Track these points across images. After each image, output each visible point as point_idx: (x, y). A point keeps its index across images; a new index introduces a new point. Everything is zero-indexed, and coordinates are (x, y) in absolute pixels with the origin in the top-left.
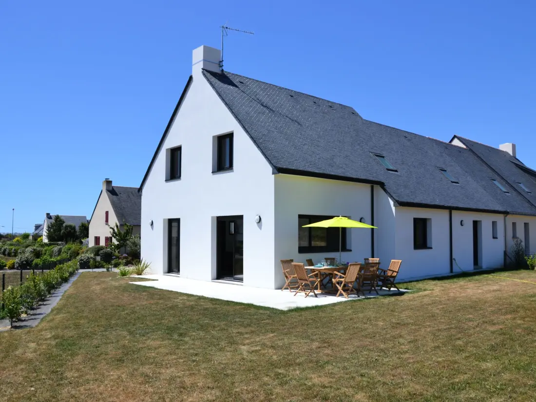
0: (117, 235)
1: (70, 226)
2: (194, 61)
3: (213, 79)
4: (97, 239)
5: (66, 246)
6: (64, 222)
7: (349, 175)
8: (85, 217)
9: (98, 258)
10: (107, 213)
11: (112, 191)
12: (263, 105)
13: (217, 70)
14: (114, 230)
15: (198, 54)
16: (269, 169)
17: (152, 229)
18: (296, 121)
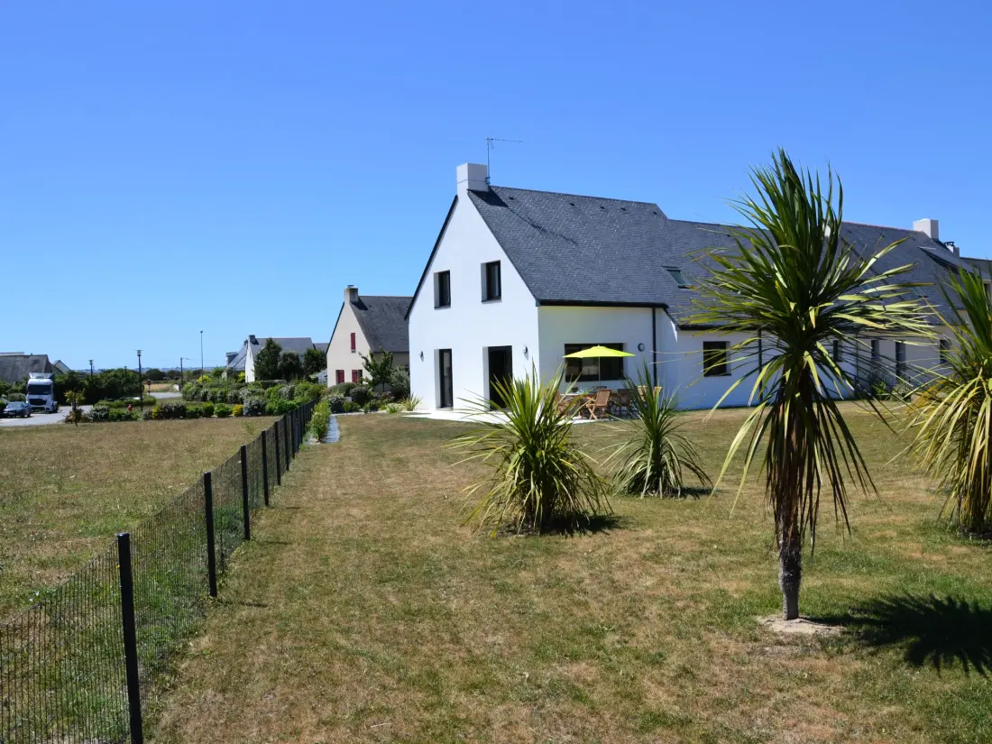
0: (371, 367)
1: (291, 356)
2: (459, 179)
3: (480, 201)
4: (340, 374)
5: (301, 385)
6: (280, 349)
7: (622, 300)
8: (310, 339)
9: (349, 399)
10: (353, 335)
11: (359, 304)
12: (533, 225)
13: (483, 188)
14: (367, 361)
15: (462, 172)
16: (533, 301)
17: (422, 360)
18: (571, 240)
